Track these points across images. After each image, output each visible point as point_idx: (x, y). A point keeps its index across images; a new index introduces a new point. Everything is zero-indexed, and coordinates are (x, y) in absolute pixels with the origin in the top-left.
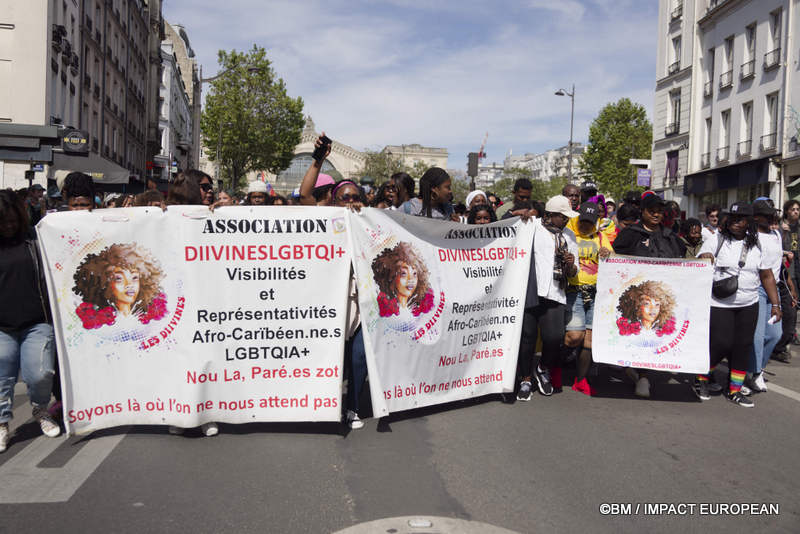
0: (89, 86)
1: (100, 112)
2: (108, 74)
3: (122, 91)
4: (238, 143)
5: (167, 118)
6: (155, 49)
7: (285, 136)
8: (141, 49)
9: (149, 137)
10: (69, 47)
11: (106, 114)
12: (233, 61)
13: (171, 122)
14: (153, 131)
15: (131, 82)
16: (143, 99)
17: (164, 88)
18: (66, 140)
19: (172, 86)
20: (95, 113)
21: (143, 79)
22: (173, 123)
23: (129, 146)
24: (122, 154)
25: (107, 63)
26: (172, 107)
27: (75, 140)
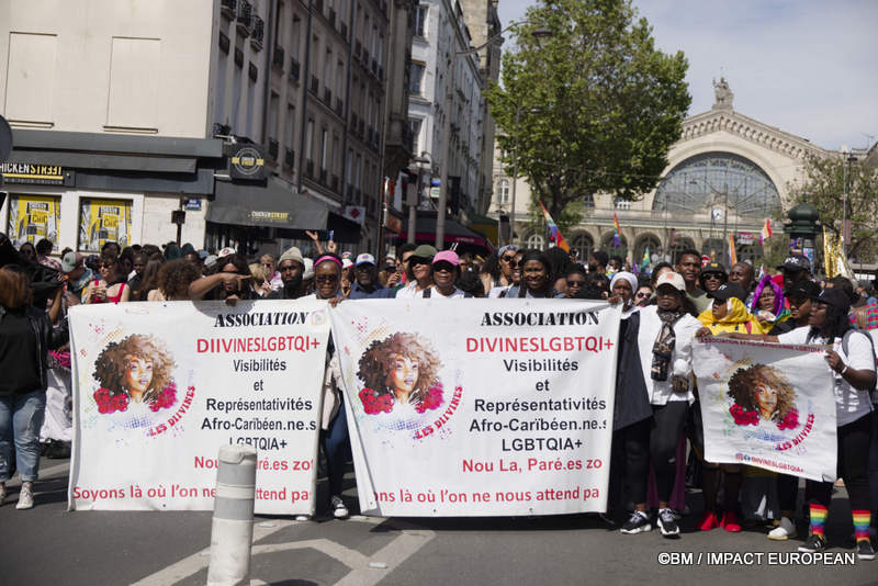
0: (282, 64)
1: (299, 105)
2: (316, 39)
3: (340, 63)
4: (559, 142)
5: (430, 99)
7: (648, 127)
9: (388, 137)
10: (248, 9)
11: (309, 106)
13: (437, 106)
14: (396, 128)
15: (359, 45)
16: (381, 71)
17: (425, 44)
18: (235, 160)
19: (441, 39)
20: (291, 107)
21: (382, 36)
22: (442, 106)
23: (351, 157)
24: (337, 172)
25: (315, 21)
26: (440, 76)
27: (248, 161)
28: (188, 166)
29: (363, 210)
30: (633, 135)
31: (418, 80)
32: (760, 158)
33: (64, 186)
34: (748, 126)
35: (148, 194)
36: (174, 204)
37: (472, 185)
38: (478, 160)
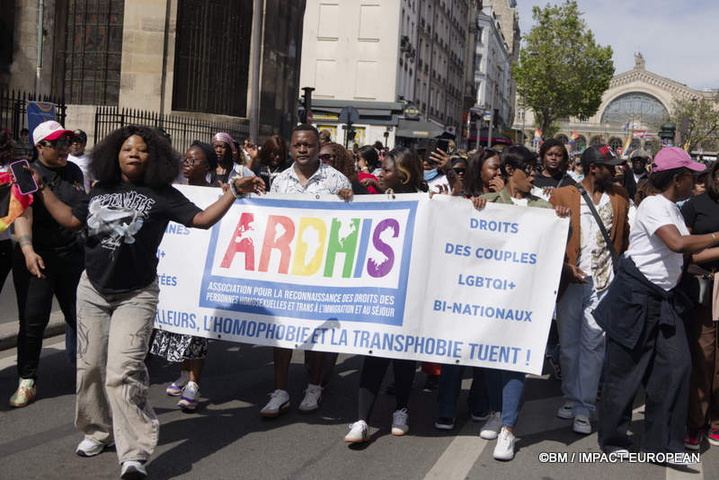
0: (422, 66)
1: (428, 83)
2: (435, 53)
3: (445, 62)
4: (547, 92)
5: (485, 72)
6: (473, 20)
8: (462, 24)
9: (465, 93)
10: (410, 45)
11: (432, 83)
12: (546, 16)
13: (488, 76)
14: (469, 89)
15: (453, 53)
16: (462, 63)
17: (482, 46)
18: (407, 111)
19: (490, 42)
20: (425, 84)
21: (462, 46)
22: (490, 75)
23: (448, 103)
24: (443, 111)
25: (435, 46)
26: (489, 61)
27: (412, 111)
28: (388, 113)
29: (454, 128)
30: (584, 88)
31: (479, 63)
32: (659, 95)
33: (338, 122)
34: (653, 78)
35: (372, 125)
36: (384, 129)
37: (504, 112)
38: (508, 100)
